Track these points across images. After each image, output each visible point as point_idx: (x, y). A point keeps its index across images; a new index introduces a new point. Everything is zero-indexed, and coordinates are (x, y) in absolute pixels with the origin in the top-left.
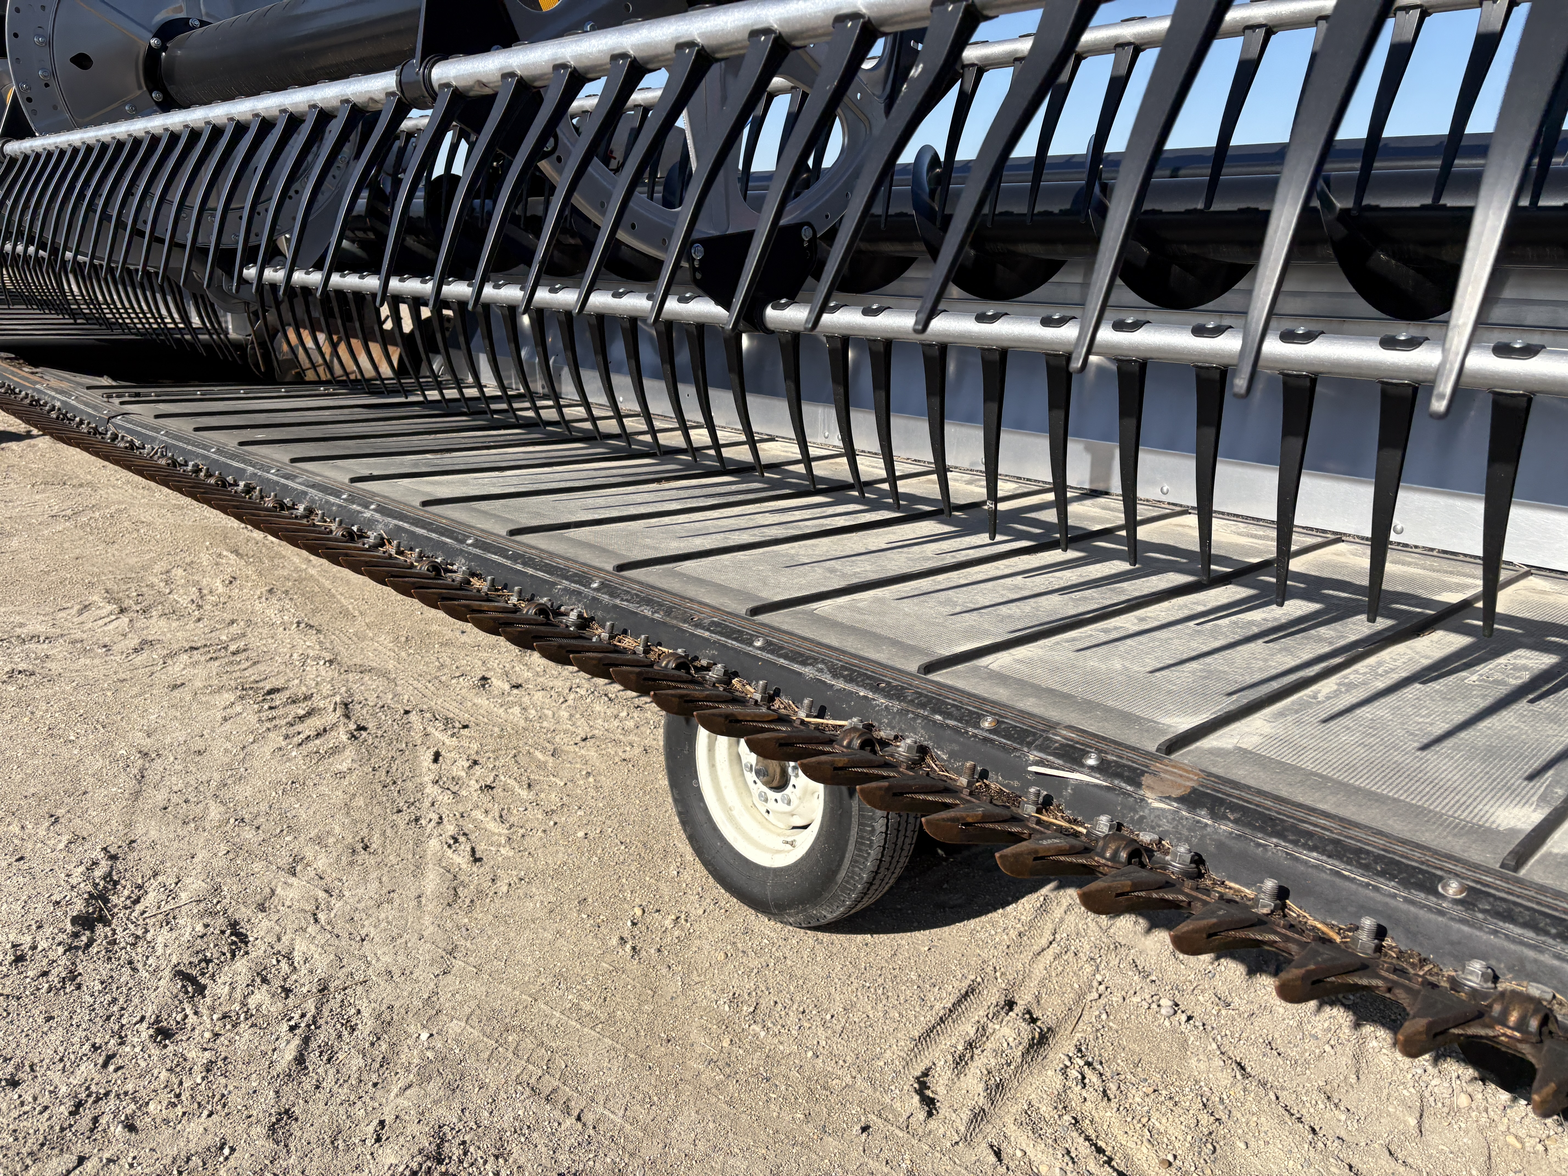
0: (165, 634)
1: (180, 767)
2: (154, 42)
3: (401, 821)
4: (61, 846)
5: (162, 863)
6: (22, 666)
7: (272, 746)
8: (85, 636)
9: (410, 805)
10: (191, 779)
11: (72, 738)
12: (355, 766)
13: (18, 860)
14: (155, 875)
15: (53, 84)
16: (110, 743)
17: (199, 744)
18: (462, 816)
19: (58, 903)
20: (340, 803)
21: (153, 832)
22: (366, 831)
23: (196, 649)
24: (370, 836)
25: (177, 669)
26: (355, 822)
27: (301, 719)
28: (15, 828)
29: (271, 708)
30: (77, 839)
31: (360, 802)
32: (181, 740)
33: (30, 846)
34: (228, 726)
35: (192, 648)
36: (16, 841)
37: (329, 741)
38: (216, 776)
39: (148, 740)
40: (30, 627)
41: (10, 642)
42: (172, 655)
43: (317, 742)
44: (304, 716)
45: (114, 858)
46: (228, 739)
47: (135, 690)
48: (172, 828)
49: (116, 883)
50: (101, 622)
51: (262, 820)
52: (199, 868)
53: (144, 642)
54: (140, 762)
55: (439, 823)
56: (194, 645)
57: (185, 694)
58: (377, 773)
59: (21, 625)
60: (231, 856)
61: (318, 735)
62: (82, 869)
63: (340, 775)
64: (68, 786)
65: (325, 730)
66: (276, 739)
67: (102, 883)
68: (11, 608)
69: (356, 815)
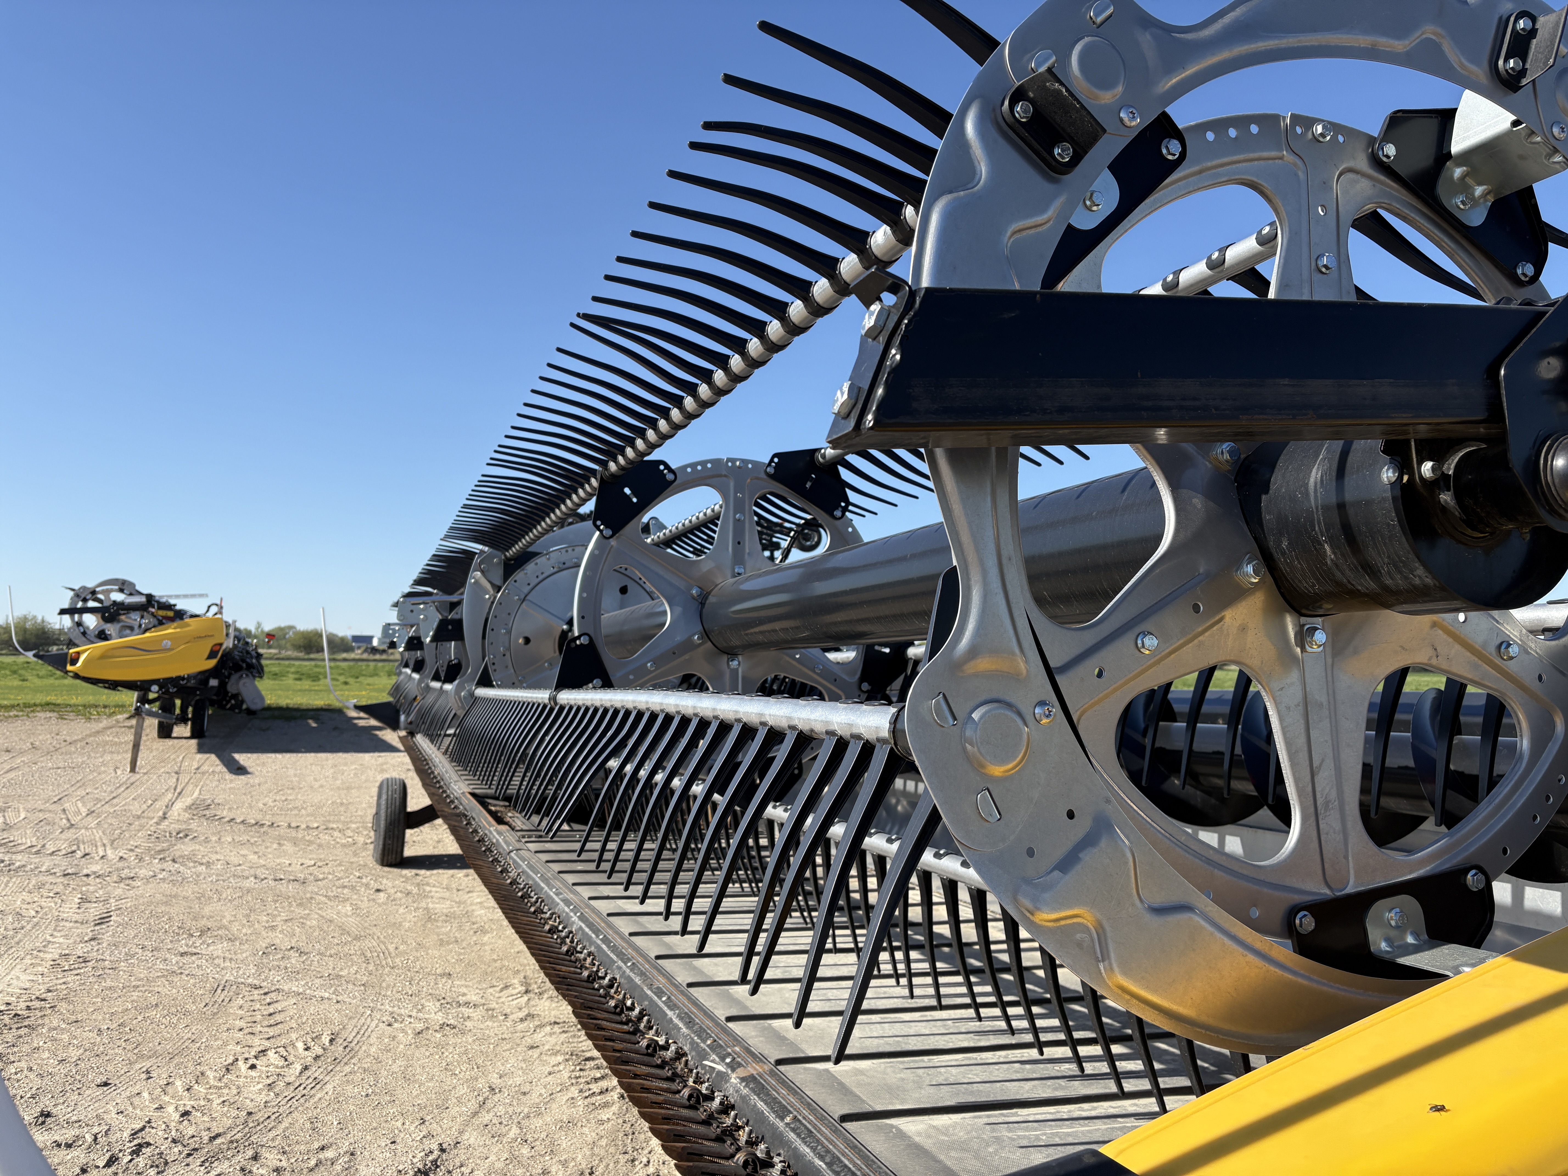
0: (544, 1011)
1: (507, 1101)
2: (565, 627)
3: (623, 1159)
4: (418, 1138)
5: (468, 1159)
6: (452, 1022)
7: (570, 1095)
8: (497, 1006)
9: (635, 1149)
10: (510, 1110)
11: (457, 1072)
12: (614, 1117)
13: (392, 1143)
14: (461, 1166)
15: (508, 655)
16: (477, 1079)
17: (526, 1089)
18: (664, 1163)
19: (400, 1171)
20: (589, 1139)
21: (472, 1139)
22: (597, 1162)
23: (558, 1024)
24: (598, 1165)
25: (540, 1036)
26: (593, 1155)
27: (596, 1080)
28: (399, 1124)
29: (581, 1070)
30: (430, 1135)
31: (604, 1142)
32: (518, 1083)
33: (402, 1135)
34: (550, 1078)
35: (555, 1023)
36: (396, 1132)
37: (607, 1097)
38: (526, 1110)
39: (499, 1080)
40: (468, 997)
41: (452, 1005)
42: (541, 1026)
43: (599, 1098)
44: (599, 1078)
45: (443, 1150)
46: (545, 1087)
47: (508, 1046)
48: (484, 1138)
49: (438, 1167)
50: (510, 998)
51: (538, 1143)
52: (486, 1166)
53: (529, 1015)
54: (488, 1093)
55: (646, 1165)
56: (558, 1021)
57: (535, 1053)
58: (625, 1125)
59: (464, 995)
60: (508, 1162)
61: (601, 1093)
62: (423, 1154)
63: (601, 1122)
64: (440, 1102)
65: (607, 1090)
66: (574, 1092)
67: (429, 1164)
68: (463, 982)
69: (597, 1151)
